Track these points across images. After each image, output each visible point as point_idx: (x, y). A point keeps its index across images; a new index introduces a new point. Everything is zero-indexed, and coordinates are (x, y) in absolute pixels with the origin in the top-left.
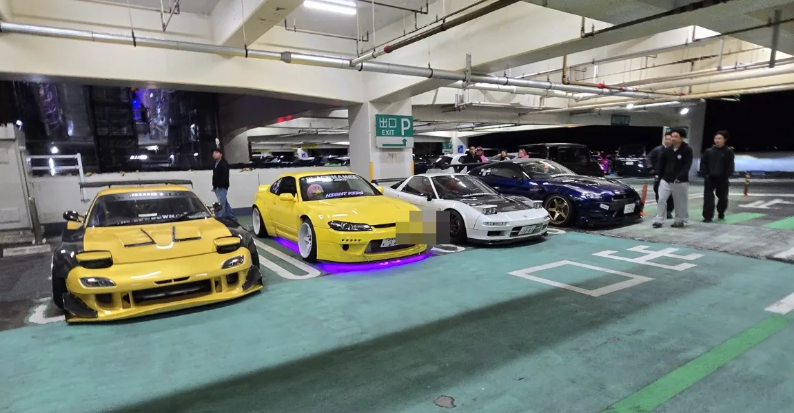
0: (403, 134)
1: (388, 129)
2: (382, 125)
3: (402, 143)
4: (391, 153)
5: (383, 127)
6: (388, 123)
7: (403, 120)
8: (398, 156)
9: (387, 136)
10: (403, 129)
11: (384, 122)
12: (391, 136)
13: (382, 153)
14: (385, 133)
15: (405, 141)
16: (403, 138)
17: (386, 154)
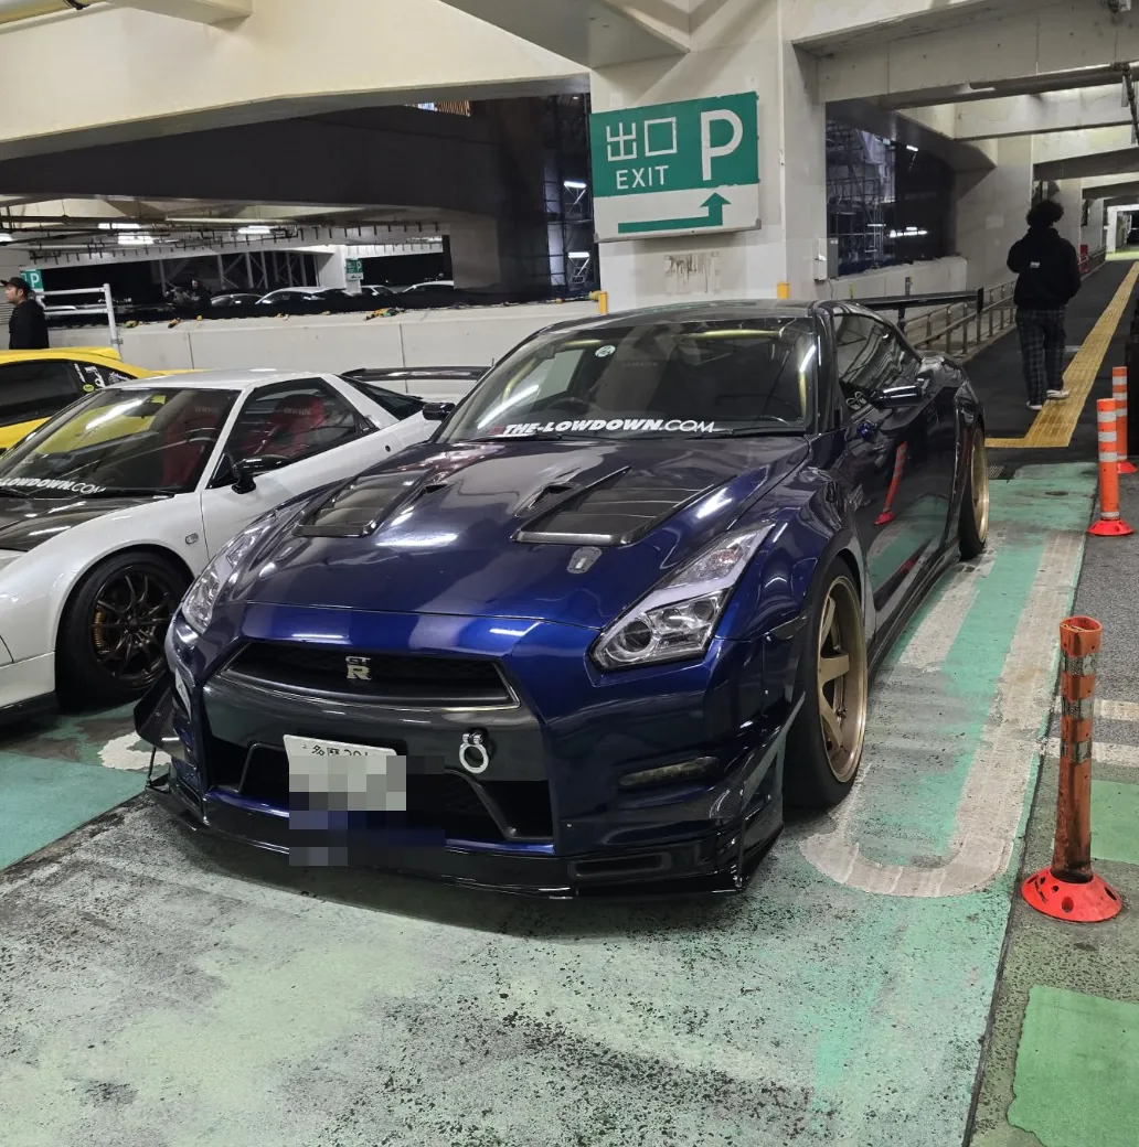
0: (707, 176)
1: (642, 161)
2: (616, 152)
3: (705, 213)
4: (682, 254)
5: (622, 157)
6: (640, 140)
7: (707, 118)
8: (714, 263)
9: (639, 190)
10: (708, 153)
11: (622, 138)
12: (656, 188)
13: (644, 257)
14: (631, 178)
15: (716, 204)
16: (706, 193)
17: (661, 258)
